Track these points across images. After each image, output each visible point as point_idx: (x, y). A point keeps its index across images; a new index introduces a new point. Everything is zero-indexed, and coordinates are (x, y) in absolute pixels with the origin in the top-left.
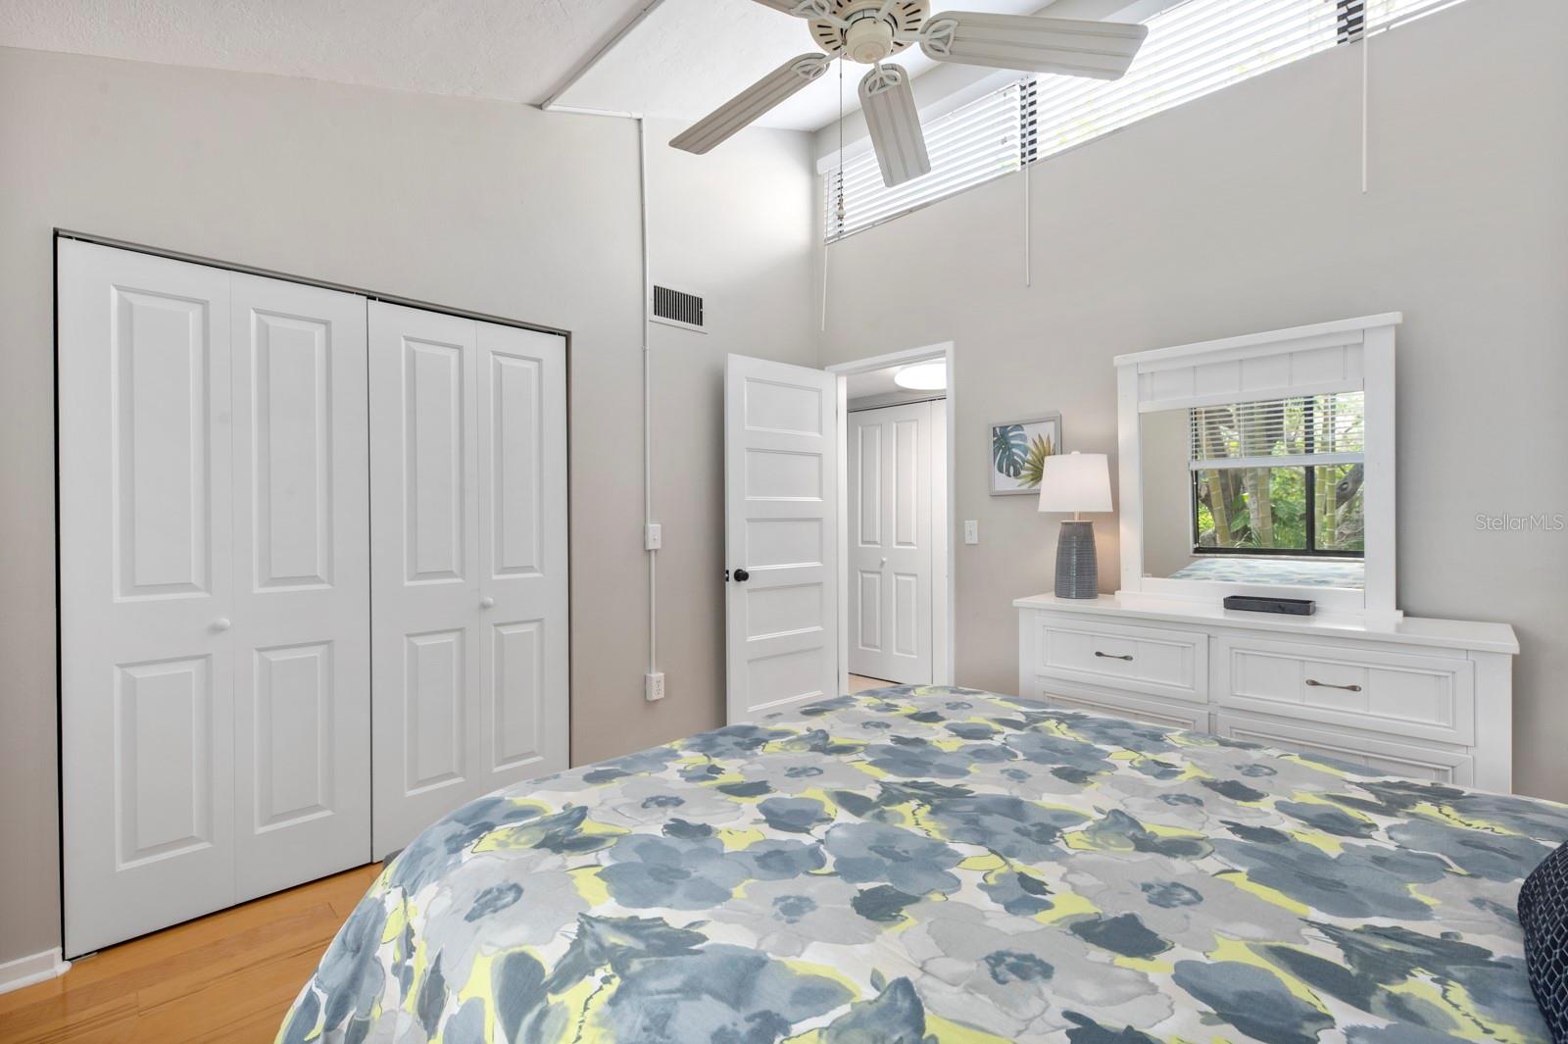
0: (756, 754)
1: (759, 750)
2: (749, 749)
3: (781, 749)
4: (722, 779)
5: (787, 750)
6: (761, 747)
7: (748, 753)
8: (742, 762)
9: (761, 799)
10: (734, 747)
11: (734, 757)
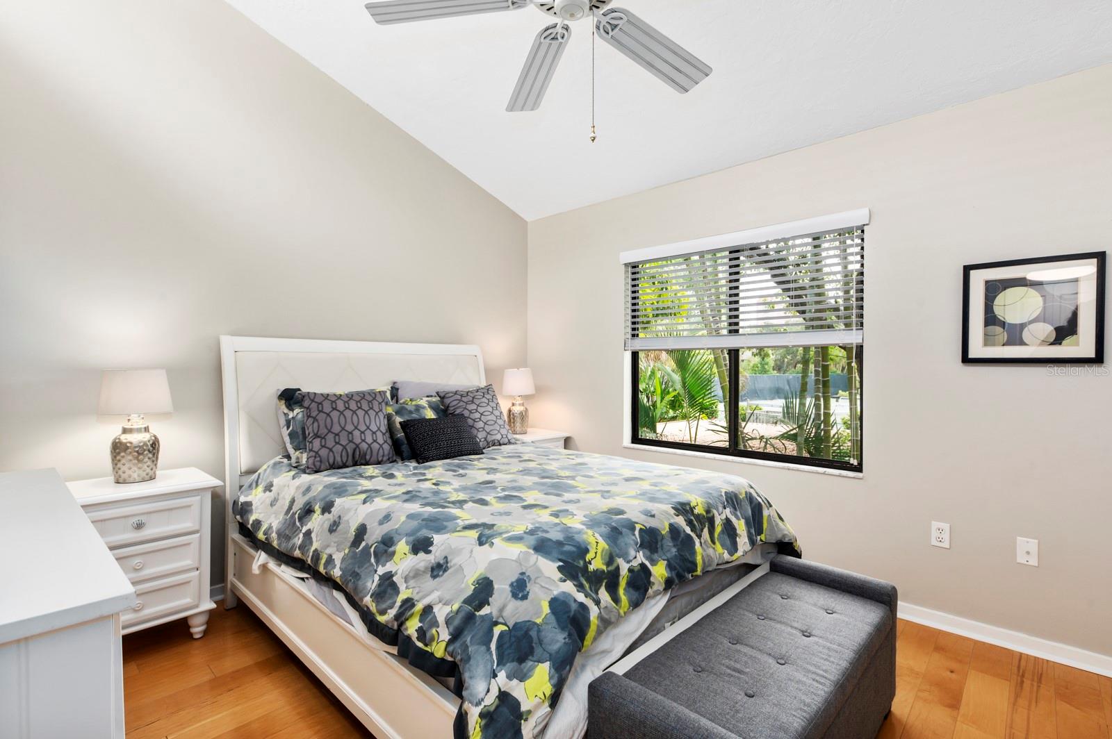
0: (532, 524)
1: (530, 527)
2: (536, 527)
3: (514, 527)
4: (548, 511)
5: (511, 526)
6: (529, 528)
7: (537, 525)
8: (539, 520)
9: (525, 503)
10: (549, 530)
11: (546, 523)
